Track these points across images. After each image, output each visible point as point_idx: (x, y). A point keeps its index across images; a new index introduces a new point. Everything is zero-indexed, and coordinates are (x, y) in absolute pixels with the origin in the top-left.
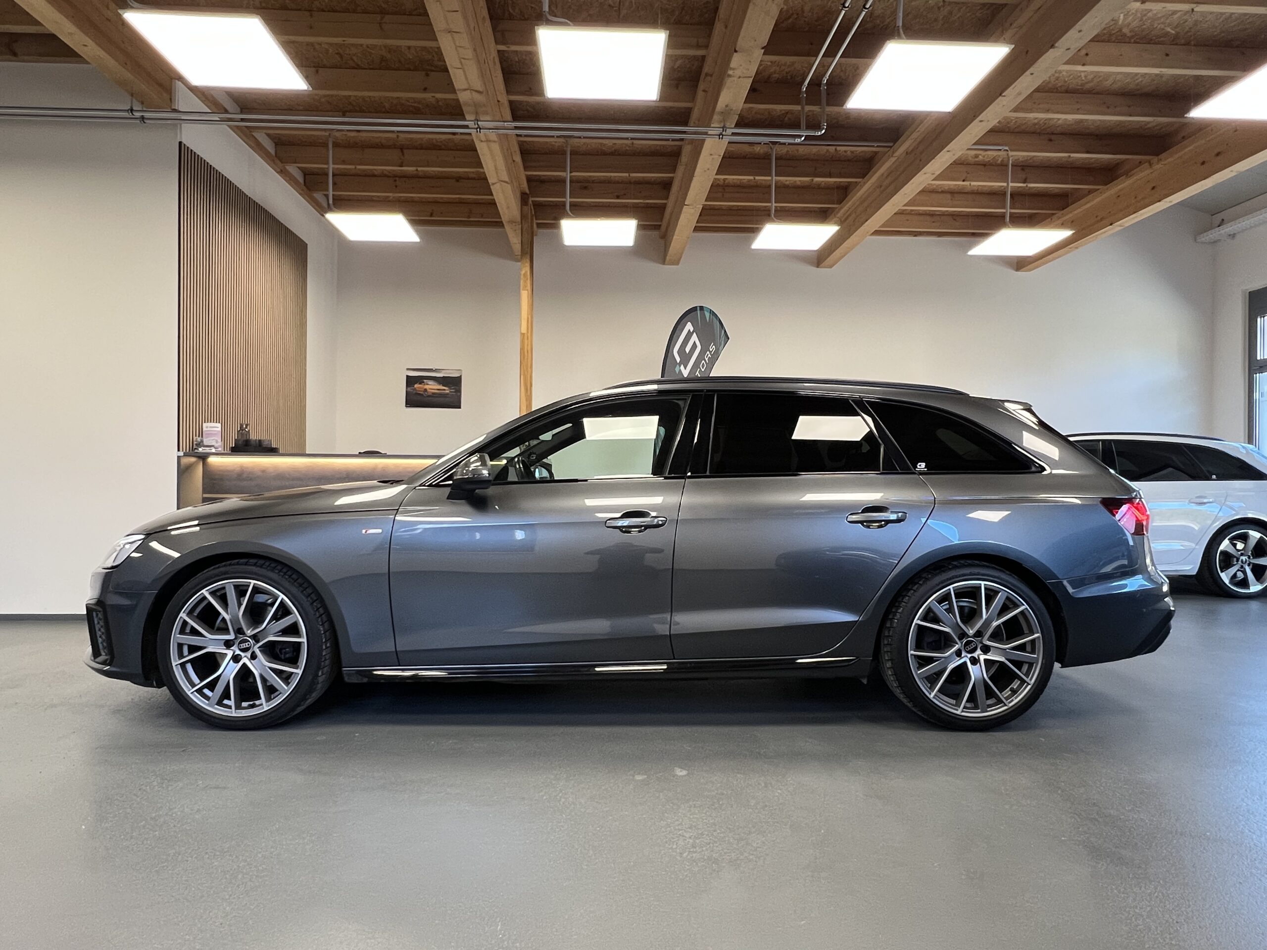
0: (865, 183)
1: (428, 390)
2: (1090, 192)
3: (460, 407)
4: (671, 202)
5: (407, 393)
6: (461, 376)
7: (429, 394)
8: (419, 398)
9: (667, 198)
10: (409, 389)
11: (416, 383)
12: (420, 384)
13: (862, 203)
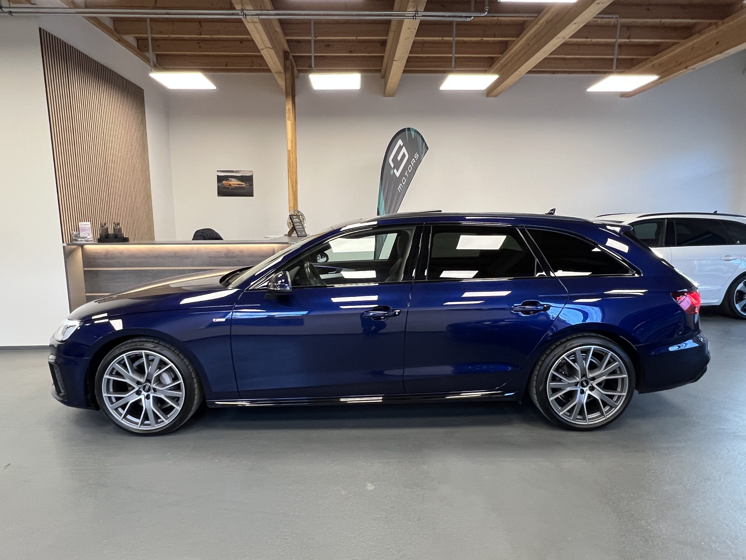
0: (518, 41)
1: (232, 185)
2: (674, 44)
3: (252, 196)
4: (386, 55)
5: (219, 188)
6: (252, 175)
7: (233, 187)
8: (225, 190)
9: (384, 52)
10: (219, 184)
11: (224, 181)
12: (226, 181)
13: (516, 55)
